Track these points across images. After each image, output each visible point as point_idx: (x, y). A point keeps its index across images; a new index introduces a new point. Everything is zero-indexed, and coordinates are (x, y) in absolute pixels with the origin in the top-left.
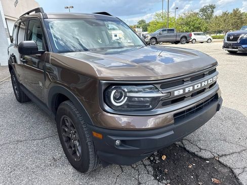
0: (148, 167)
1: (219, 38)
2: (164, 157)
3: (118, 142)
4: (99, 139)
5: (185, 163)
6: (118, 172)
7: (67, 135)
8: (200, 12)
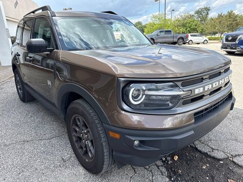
0: (161, 168)
1: (215, 40)
2: (176, 158)
3: (136, 143)
4: (116, 139)
5: (198, 163)
6: (131, 173)
7: (78, 135)
8: (195, 14)
